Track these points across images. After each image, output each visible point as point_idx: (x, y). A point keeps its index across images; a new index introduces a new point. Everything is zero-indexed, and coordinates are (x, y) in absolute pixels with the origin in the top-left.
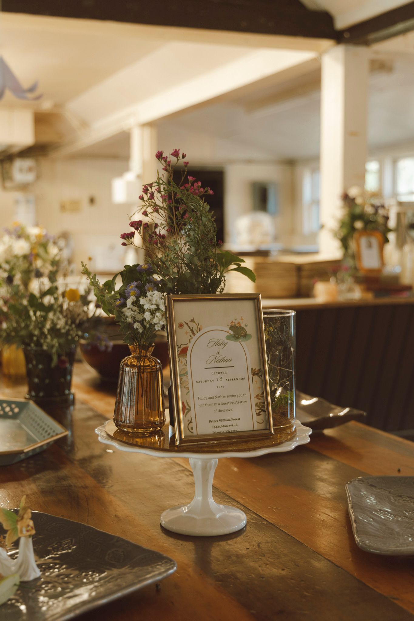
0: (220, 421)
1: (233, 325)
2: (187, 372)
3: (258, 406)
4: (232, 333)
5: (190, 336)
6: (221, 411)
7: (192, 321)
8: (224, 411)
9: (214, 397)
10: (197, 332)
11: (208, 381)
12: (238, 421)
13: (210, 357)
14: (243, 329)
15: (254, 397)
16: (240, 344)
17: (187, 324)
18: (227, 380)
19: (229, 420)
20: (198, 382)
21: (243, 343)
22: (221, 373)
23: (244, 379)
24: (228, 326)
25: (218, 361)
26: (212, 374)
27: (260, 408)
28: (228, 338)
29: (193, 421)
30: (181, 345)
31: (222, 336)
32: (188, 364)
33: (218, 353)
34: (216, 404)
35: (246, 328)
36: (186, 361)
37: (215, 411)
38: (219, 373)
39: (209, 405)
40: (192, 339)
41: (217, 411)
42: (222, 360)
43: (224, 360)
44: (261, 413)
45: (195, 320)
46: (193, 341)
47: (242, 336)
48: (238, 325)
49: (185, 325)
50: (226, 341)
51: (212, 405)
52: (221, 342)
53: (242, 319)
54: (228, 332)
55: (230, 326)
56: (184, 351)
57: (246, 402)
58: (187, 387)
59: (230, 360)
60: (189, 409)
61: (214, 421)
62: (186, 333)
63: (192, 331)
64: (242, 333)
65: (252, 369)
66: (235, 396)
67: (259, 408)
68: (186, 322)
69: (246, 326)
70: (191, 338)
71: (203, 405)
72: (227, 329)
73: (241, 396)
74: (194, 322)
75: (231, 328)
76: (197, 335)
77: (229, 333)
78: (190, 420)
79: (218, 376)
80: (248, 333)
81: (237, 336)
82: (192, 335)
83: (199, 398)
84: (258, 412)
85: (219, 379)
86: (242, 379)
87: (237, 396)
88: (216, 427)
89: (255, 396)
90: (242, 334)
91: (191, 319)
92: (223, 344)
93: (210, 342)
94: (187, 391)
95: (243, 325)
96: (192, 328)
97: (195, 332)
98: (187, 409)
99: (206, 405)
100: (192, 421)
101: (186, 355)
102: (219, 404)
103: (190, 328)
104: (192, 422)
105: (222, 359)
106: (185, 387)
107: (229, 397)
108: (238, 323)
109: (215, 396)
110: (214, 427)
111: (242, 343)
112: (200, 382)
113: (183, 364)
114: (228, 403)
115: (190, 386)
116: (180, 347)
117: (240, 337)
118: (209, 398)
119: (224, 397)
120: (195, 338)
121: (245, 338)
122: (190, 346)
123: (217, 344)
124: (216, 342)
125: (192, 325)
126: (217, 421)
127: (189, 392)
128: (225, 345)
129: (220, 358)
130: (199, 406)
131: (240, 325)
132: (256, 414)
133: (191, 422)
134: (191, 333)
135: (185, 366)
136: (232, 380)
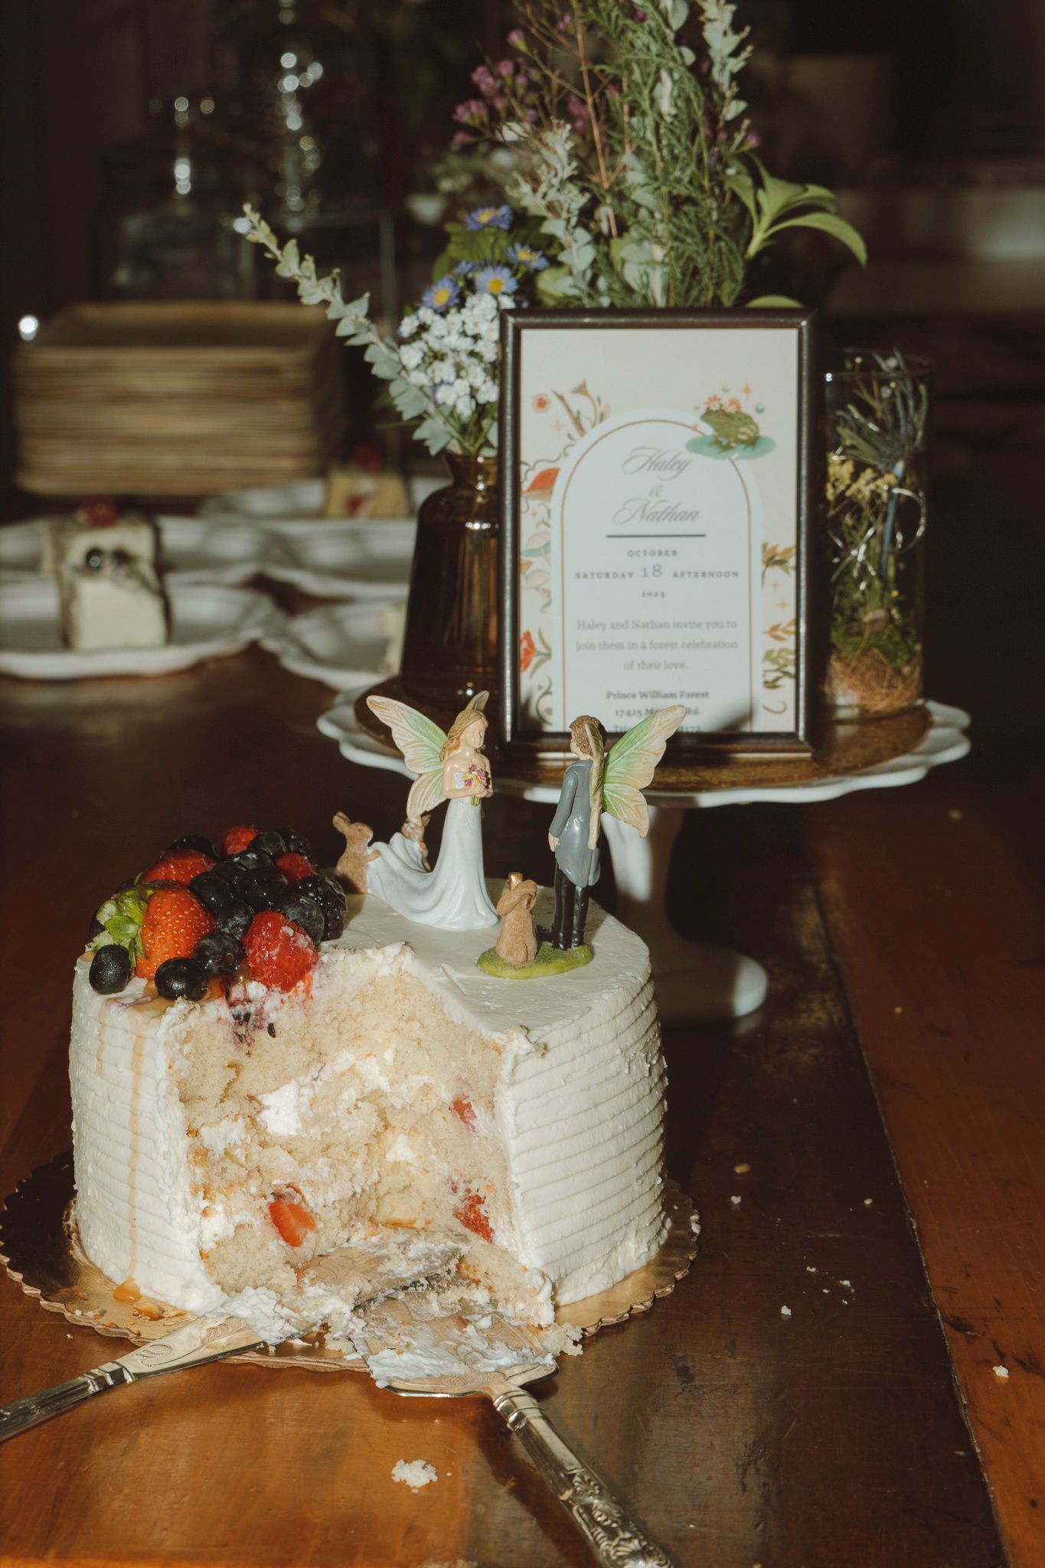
0: (644, 695)
1: (715, 407)
2: (547, 546)
3: (774, 661)
4: (708, 430)
5: (570, 437)
6: (650, 666)
7: (582, 389)
8: (657, 666)
9: (630, 624)
10: (594, 425)
11: (615, 575)
12: (700, 699)
13: (627, 502)
14: (747, 420)
15: (765, 633)
16: (733, 468)
17: (561, 398)
18: (676, 575)
19: (673, 695)
20: (582, 575)
21: (742, 464)
22: (660, 553)
23: (736, 574)
24: (697, 408)
25: (655, 517)
26: (631, 553)
27: (781, 667)
28: (695, 446)
29: (556, 689)
30: (536, 463)
31: (675, 441)
32: (555, 520)
33: (656, 492)
34: (633, 646)
35: (756, 418)
36: (549, 512)
37: (629, 666)
38: (652, 553)
39: (610, 647)
40: (573, 445)
41: (636, 666)
42: (664, 515)
43: (672, 514)
44: (779, 683)
45: (590, 389)
46: (575, 453)
47: (743, 442)
48: (731, 409)
49: (555, 404)
50: (687, 455)
51: (620, 646)
52: (668, 457)
53: (747, 390)
54: (694, 428)
55: (703, 411)
56: (546, 480)
57: (734, 645)
58: (545, 591)
59: (694, 515)
60: (545, 654)
61: (624, 696)
62: (558, 426)
63: (577, 421)
64: (744, 433)
65: (765, 546)
66: (699, 625)
67: (775, 667)
68: (560, 393)
69: (760, 411)
70: (573, 442)
71: (590, 646)
72: (694, 418)
73: (719, 625)
74: (586, 394)
75: (708, 415)
76: (592, 434)
77: (699, 432)
78: (546, 686)
79: (650, 562)
80: (762, 433)
81: (725, 442)
82: (575, 434)
83: (581, 625)
84: (771, 677)
85: (650, 571)
86: (727, 574)
87: (704, 626)
88: (628, 714)
89: (768, 629)
90: (744, 437)
91: (576, 383)
92: (676, 466)
93: (632, 458)
94: (544, 602)
95: (747, 409)
96: (579, 412)
97: (586, 424)
98: (540, 654)
99: (600, 644)
100: (552, 690)
101: (551, 493)
102: (644, 647)
103: (569, 410)
104: (550, 693)
105: (669, 511)
106: (537, 589)
107: (678, 625)
108: (733, 402)
109: (634, 623)
110: (620, 713)
111: (739, 463)
112: (589, 576)
113: (539, 518)
114: (674, 645)
115: (555, 587)
116: (533, 469)
117: (733, 445)
118: (613, 627)
119: (663, 626)
120: (583, 443)
121: (750, 448)
122: (565, 467)
123: (655, 464)
124: (650, 459)
125: (577, 402)
126: (634, 696)
127: (548, 604)
128: (682, 466)
129: (661, 508)
130: (579, 647)
131: (739, 407)
132: (766, 683)
133: (548, 693)
134: (571, 428)
135: (543, 527)
136: (692, 575)
